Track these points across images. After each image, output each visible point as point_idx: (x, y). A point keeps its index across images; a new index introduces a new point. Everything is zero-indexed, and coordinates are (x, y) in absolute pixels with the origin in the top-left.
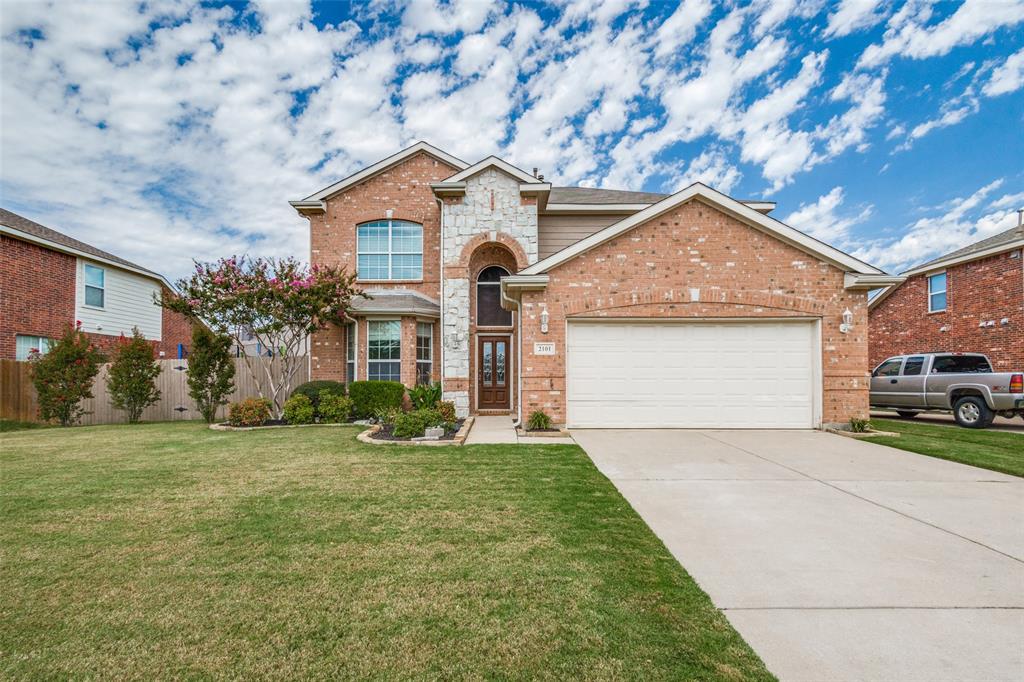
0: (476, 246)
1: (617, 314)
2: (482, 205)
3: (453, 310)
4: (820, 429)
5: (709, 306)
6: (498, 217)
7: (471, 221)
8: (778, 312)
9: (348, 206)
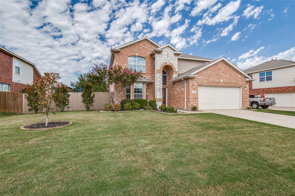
0: (164, 66)
1: (208, 84)
2: (165, 55)
3: (159, 81)
4: (241, 109)
5: (224, 83)
6: (169, 59)
7: (163, 59)
8: (235, 85)
9: (126, 51)
